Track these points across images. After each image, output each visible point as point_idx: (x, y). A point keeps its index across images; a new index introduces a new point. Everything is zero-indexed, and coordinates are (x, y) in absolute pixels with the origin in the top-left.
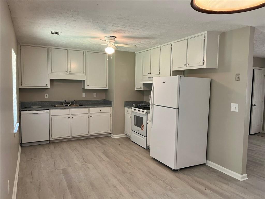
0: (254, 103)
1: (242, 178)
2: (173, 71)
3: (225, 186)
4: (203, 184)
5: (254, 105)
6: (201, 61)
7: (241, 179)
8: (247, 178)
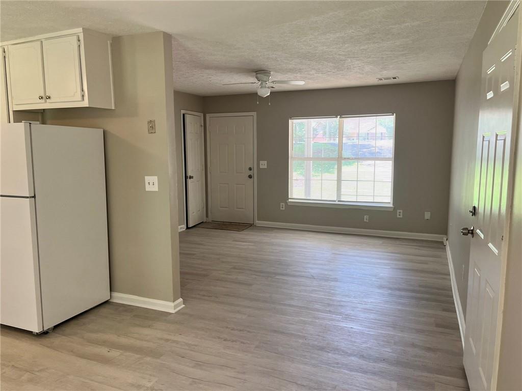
0: (189, 174)
1: (175, 307)
2: (15, 112)
3: (146, 331)
4: (104, 343)
5: (190, 176)
6: (76, 92)
7: (173, 310)
8: (184, 305)
